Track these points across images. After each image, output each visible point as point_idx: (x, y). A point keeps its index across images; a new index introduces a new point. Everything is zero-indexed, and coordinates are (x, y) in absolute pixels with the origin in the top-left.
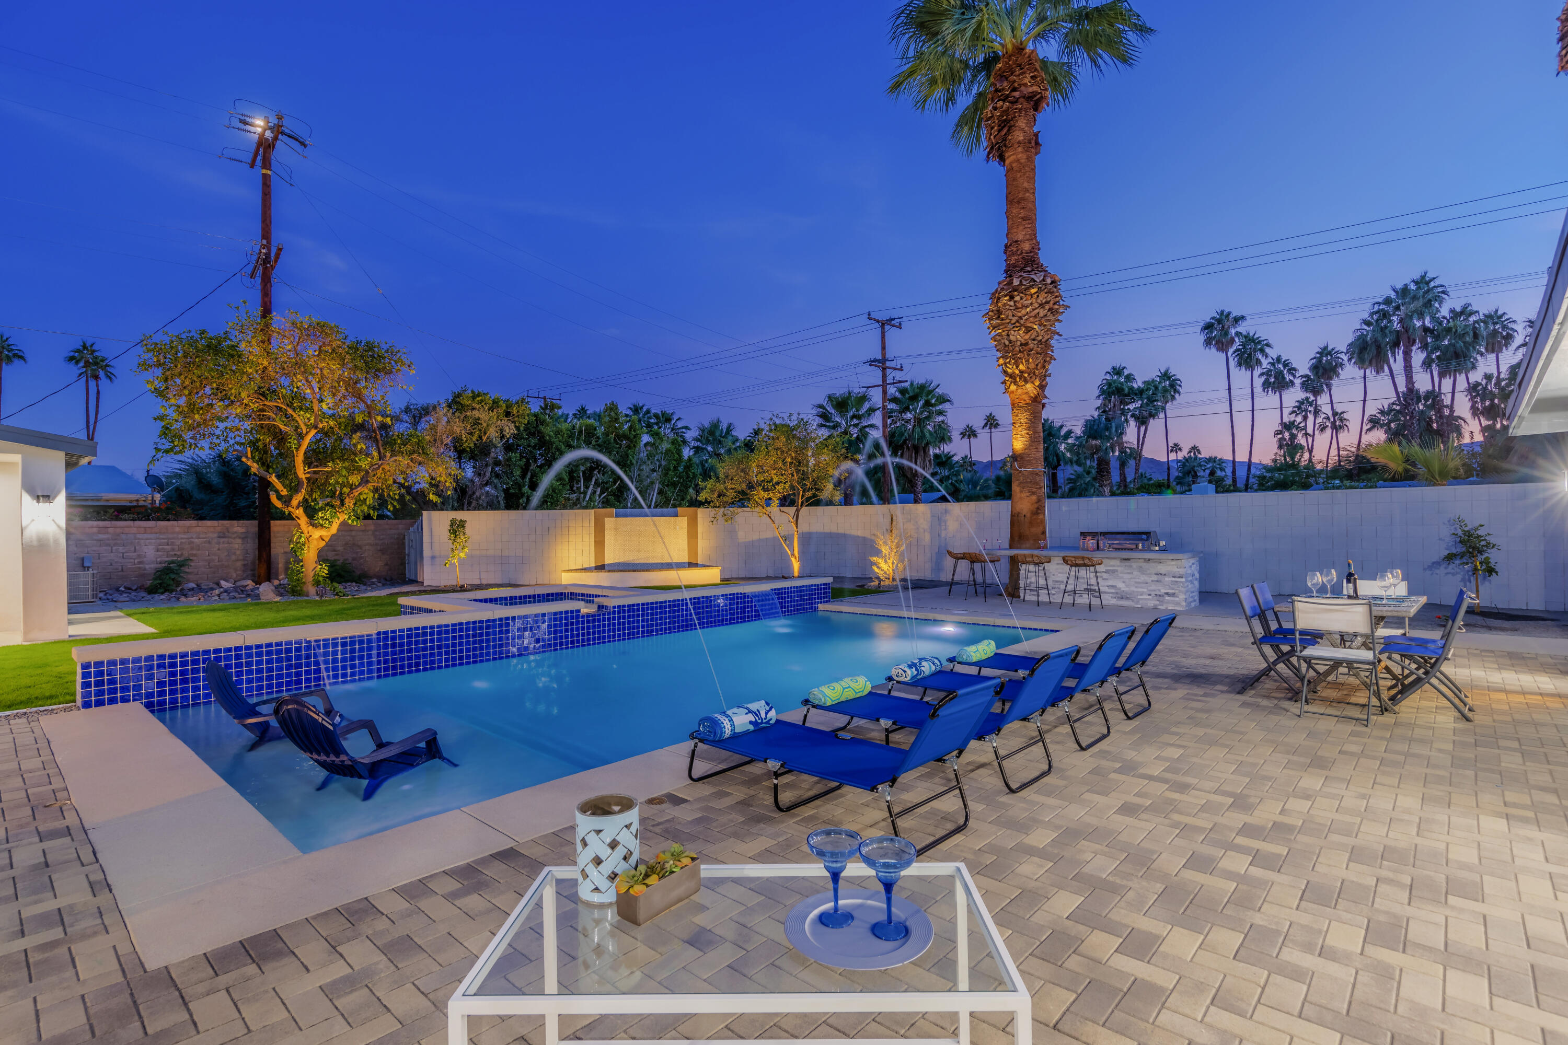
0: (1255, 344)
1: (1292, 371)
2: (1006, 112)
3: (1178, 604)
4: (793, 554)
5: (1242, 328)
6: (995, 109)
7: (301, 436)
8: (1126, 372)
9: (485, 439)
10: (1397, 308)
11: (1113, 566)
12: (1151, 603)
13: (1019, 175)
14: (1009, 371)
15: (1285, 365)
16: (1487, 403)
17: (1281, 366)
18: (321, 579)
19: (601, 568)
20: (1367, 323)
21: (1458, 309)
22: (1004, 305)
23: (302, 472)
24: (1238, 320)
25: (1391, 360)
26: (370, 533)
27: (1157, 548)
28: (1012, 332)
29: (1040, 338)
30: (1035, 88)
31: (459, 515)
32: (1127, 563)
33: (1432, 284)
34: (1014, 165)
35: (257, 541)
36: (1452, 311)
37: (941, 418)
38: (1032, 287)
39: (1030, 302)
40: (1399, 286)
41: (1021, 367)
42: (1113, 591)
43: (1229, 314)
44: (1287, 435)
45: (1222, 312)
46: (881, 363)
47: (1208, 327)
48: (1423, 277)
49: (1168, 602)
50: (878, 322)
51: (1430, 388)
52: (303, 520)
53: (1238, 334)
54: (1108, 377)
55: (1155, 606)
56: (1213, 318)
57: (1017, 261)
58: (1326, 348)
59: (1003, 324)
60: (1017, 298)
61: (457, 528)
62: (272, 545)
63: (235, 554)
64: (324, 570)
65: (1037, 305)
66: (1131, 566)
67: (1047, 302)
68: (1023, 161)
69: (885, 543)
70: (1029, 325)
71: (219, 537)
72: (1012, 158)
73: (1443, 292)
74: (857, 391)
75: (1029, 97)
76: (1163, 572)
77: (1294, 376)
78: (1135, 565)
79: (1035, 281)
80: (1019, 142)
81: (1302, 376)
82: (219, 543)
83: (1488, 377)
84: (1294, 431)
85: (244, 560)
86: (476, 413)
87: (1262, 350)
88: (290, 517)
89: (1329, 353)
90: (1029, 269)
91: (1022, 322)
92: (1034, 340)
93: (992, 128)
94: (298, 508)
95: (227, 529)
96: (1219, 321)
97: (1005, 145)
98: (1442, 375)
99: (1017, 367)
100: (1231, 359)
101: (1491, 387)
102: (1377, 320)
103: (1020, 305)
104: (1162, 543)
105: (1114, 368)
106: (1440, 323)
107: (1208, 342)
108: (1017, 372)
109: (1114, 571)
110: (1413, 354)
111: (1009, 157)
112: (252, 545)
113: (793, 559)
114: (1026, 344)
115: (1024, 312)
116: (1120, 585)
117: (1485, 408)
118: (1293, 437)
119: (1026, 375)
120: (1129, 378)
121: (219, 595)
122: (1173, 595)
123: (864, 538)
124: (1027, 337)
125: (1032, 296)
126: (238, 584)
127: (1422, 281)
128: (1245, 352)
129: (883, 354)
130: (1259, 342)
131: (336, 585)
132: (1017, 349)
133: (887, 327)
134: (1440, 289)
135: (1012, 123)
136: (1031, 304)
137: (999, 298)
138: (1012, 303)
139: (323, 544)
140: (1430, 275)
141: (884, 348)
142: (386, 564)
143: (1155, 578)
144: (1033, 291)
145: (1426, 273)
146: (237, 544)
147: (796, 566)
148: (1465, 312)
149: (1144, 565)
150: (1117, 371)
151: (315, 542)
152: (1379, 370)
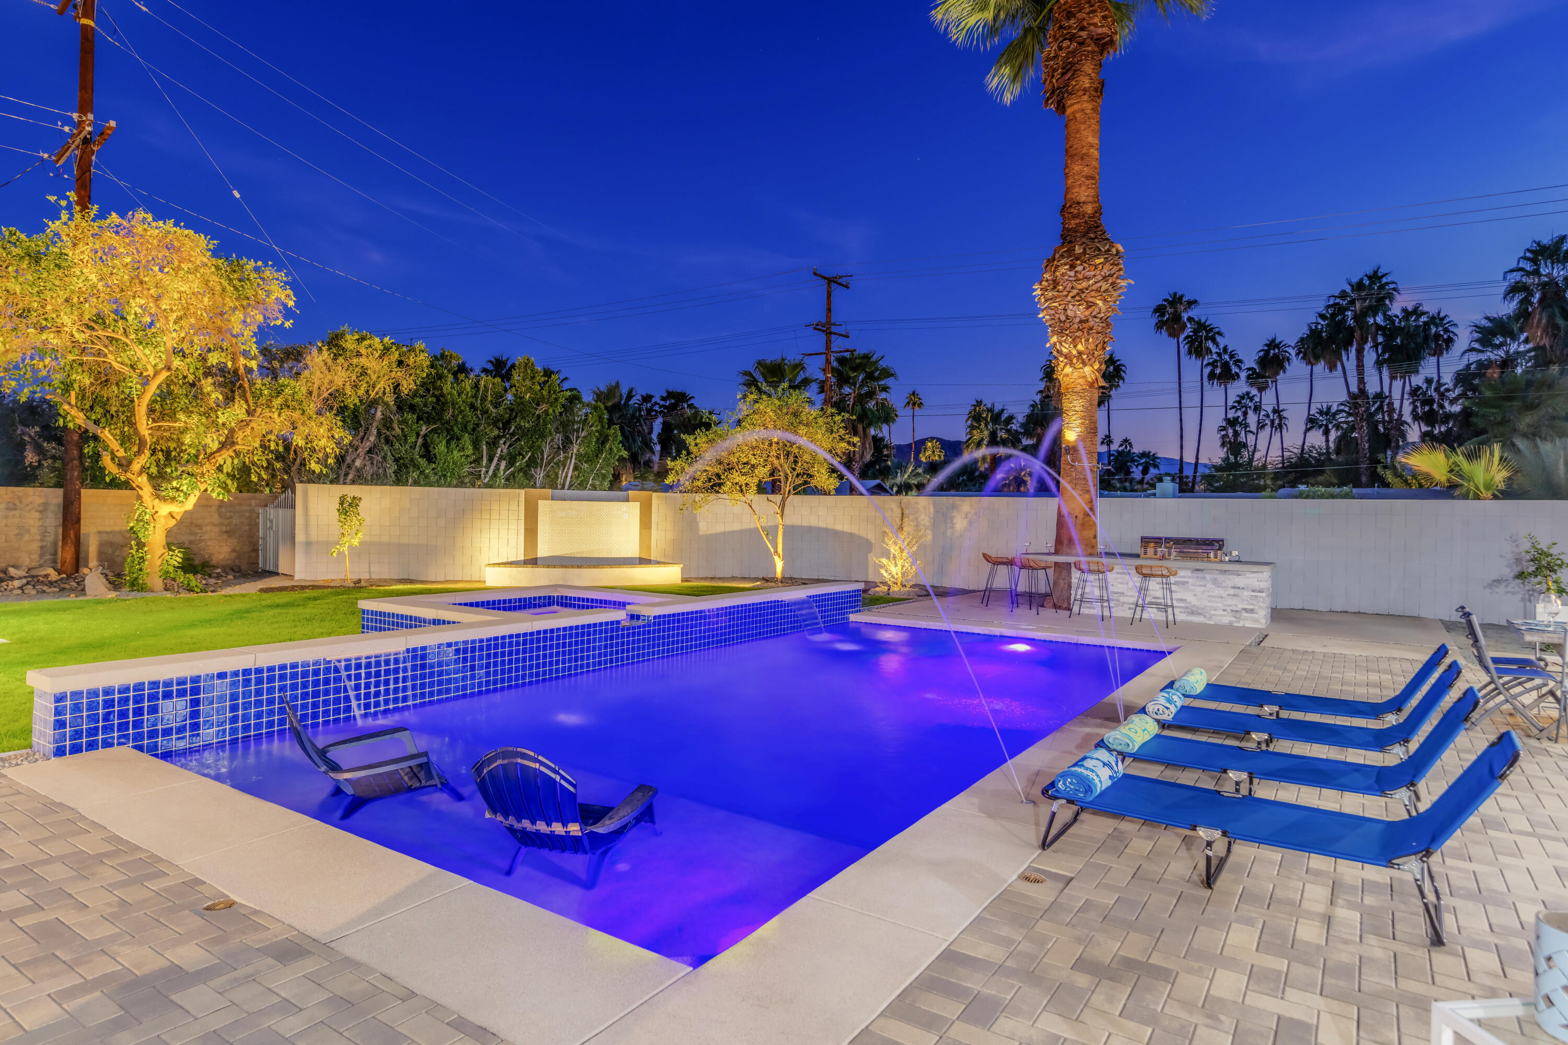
0: (1207, 332)
1: (1238, 362)
2: (1073, 53)
3: (1257, 621)
4: (776, 552)
5: (1194, 313)
6: (1060, 48)
7: (146, 381)
9: (373, 394)
10: (1353, 302)
11: (1184, 577)
12: (1226, 620)
13: (1083, 127)
14: (1065, 350)
15: (1232, 356)
16: (1427, 408)
17: (1227, 357)
18: (171, 569)
19: (533, 562)
20: (1322, 317)
21: (1410, 309)
22: (1063, 275)
23: (144, 426)
24: (1191, 303)
25: (1344, 358)
26: (214, 509)
27: (1227, 559)
28: (1071, 307)
29: (1102, 315)
30: (1105, 30)
31: (352, 491)
32: (1200, 574)
33: (1384, 280)
34: (1078, 115)
35: (60, 515)
36: (1405, 310)
37: (883, 395)
38: (1097, 256)
39: (1093, 273)
40: (1355, 280)
41: (1080, 347)
42: (1182, 605)
43: (1181, 297)
44: (1230, 432)
45: (1175, 294)
46: (826, 329)
47: (1160, 310)
48: (1376, 272)
49: (1246, 619)
50: (824, 278)
51: (1379, 390)
52: (147, 491)
53: (1190, 319)
55: (1231, 623)
56: (1165, 300)
57: (1078, 225)
58: (1274, 340)
59: (1059, 297)
60: (1079, 268)
61: (347, 507)
62: (82, 521)
63: (29, 531)
64: (177, 558)
65: (1099, 278)
66: (1204, 578)
67: (1111, 275)
68: (1088, 111)
69: (895, 543)
70: (1091, 299)
71: (8, 509)
72: (1076, 107)
73: (1394, 289)
74: (792, 357)
75: (1097, 39)
76: (1241, 585)
77: (1240, 368)
78: (1208, 577)
79: (1100, 250)
80: (1085, 90)
81: (1249, 369)
82: (6, 517)
83: (1429, 381)
84: (1238, 428)
85: (42, 540)
86: (363, 361)
87: (1214, 340)
88: (127, 485)
89: (1277, 346)
90: (1092, 235)
91: (1083, 296)
92: (1095, 317)
93: (1055, 70)
94: (140, 474)
95: (19, 498)
96: (1172, 304)
97: (1067, 91)
98: (1393, 378)
99: (1075, 347)
100: (1181, 346)
101: (1432, 392)
102: (1332, 315)
103: (1080, 276)
104: (1235, 553)
106: (1393, 322)
107: (1159, 326)
108: (1074, 352)
109: (1183, 583)
110: (1365, 352)
111: (1072, 105)
112: (53, 521)
113: (776, 558)
114: (1087, 321)
115: (1084, 284)
116: (1191, 599)
117: (1425, 413)
118: (1236, 434)
119: (1085, 357)
121: (21, 588)
122: (1252, 611)
123: (851, 535)
124: (1087, 313)
125: (1096, 267)
126: (33, 573)
127: (1375, 277)
128: (1196, 340)
129: (828, 317)
130: (1211, 329)
131: (191, 576)
132: (1076, 326)
133: (834, 286)
134: (1392, 286)
135: (1078, 66)
136: (1094, 276)
137: (1057, 267)
138: (1072, 273)
139: (172, 523)
140: (1382, 271)
141: (829, 310)
142: (233, 551)
143: (1232, 591)
144: (1098, 261)
145: (1379, 268)
146: (32, 520)
147: (779, 565)
148: (1417, 312)
149: (1221, 578)
151: (163, 520)
152: (1332, 368)
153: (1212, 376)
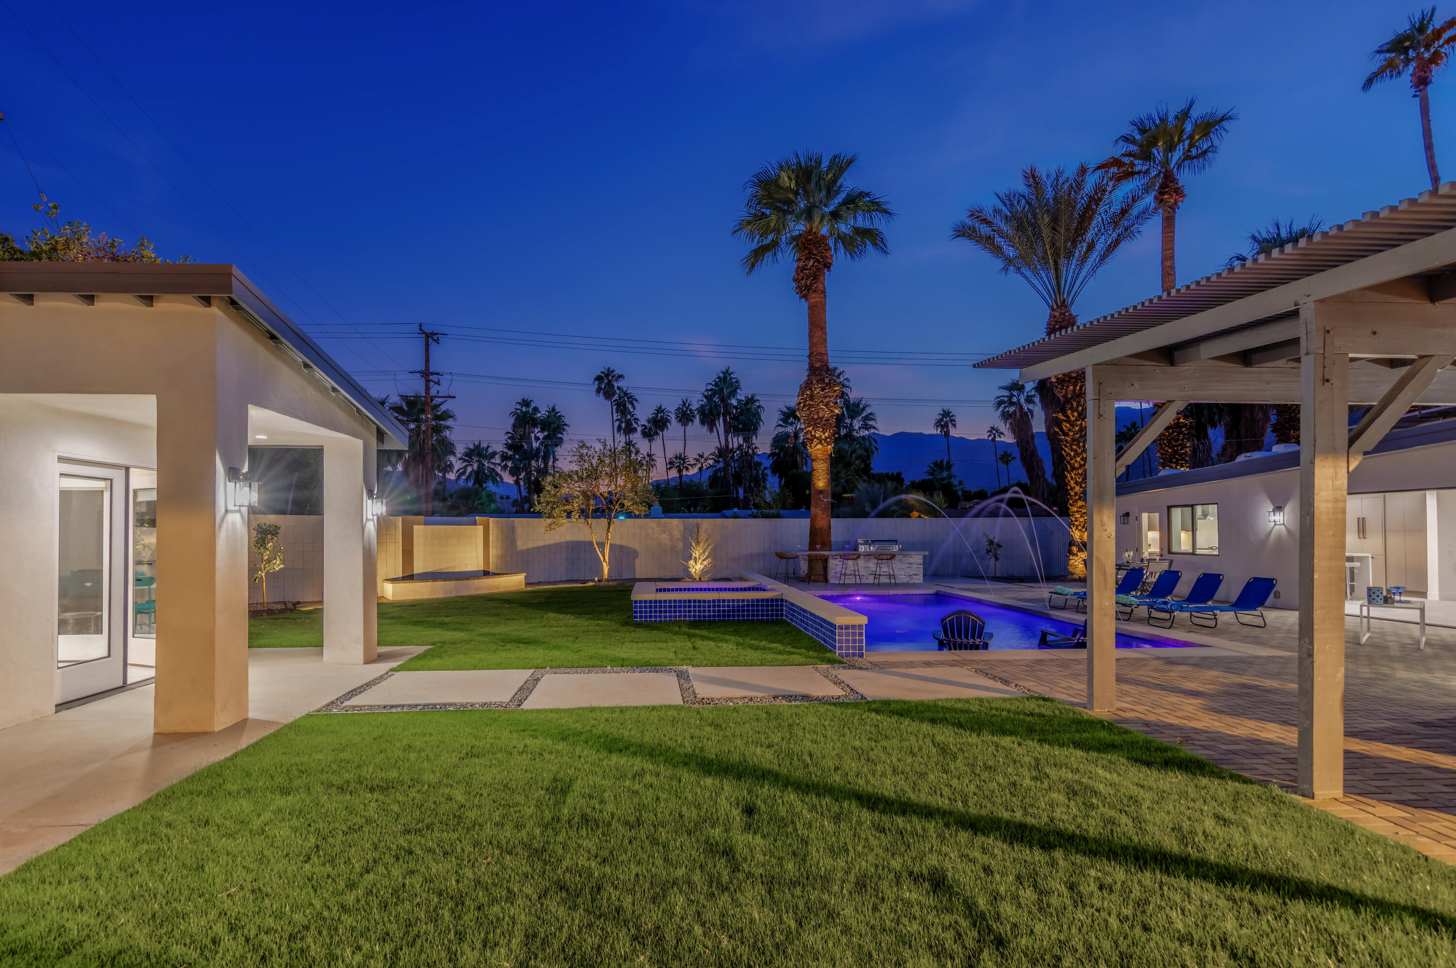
0: (628, 398)
2: (818, 270)
4: (604, 560)
5: (620, 383)
6: (813, 266)
8: (533, 405)
10: (718, 389)
13: (816, 311)
14: (817, 435)
20: (705, 396)
21: (748, 397)
22: (818, 394)
24: (620, 377)
25: (717, 425)
28: (821, 412)
31: (269, 520)
33: (733, 377)
34: (813, 304)
36: (745, 397)
38: (834, 386)
40: (718, 374)
43: (614, 371)
45: (608, 369)
47: (599, 379)
48: (727, 371)
53: (619, 388)
54: (519, 407)
56: (603, 373)
58: (662, 407)
59: (814, 405)
60: (826, 391)
70: (830, 409)
73: (739, 383)
76: (912, 562)
80: (816, 292)
81: (642, 426)
87: (634, 404)
89: (662, 411)
91: (827, 406)
92: (832, 419)
96: (607, 376)
99: (824, 434)
100: (613, 406)
102: (710, 396)
103: (827, 395)
104: (901, 546)
105: (523, 400)
106: (741, 404)
107: (598, 391)
108: (824, 437)
113: (604, 565)
114: (829, 420)
115: (827, 400)
119: (828, 440)
120: (536, 409)
124: (828, 416)
127: (727, 374)
128: (621, 403)
129: (427, 367)
130: (631, 397)
132: (824, 423)
133: (431, 340)
134: (736, 381)
137: (815, 388)
138: (823, 394)
140: (731, 371)
141: (427, 360)
145: (728, 368)
147: (606, 569)
150: (526, 403)
152: (711, 431)
153: (619, 428)
